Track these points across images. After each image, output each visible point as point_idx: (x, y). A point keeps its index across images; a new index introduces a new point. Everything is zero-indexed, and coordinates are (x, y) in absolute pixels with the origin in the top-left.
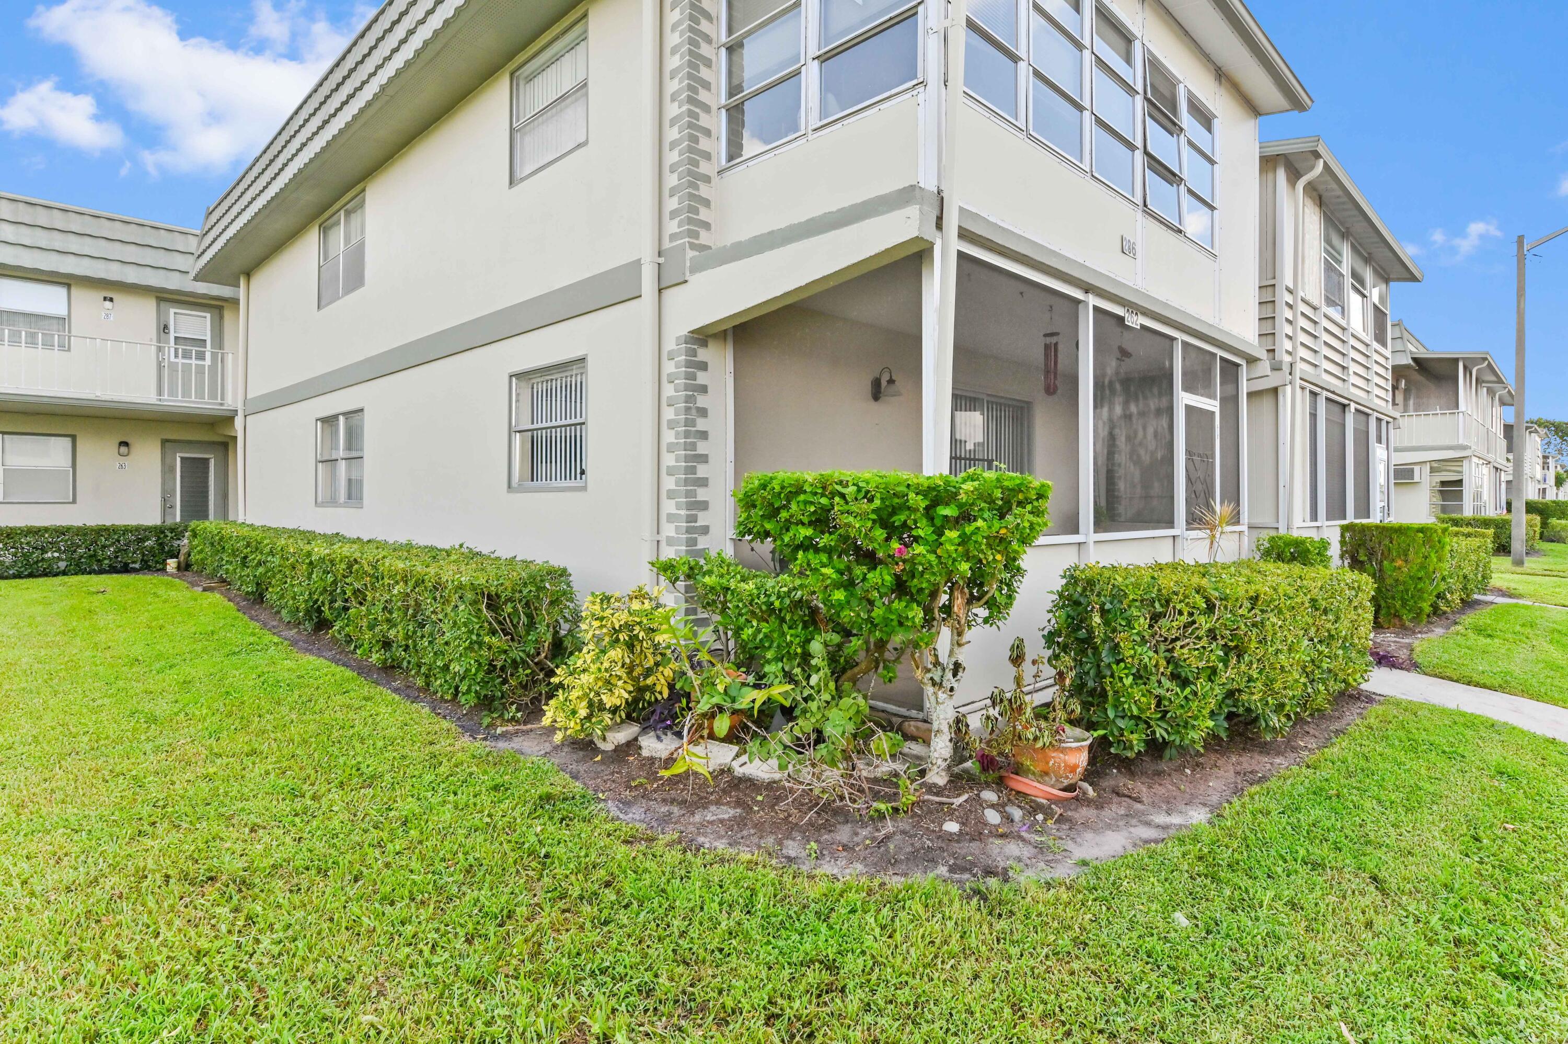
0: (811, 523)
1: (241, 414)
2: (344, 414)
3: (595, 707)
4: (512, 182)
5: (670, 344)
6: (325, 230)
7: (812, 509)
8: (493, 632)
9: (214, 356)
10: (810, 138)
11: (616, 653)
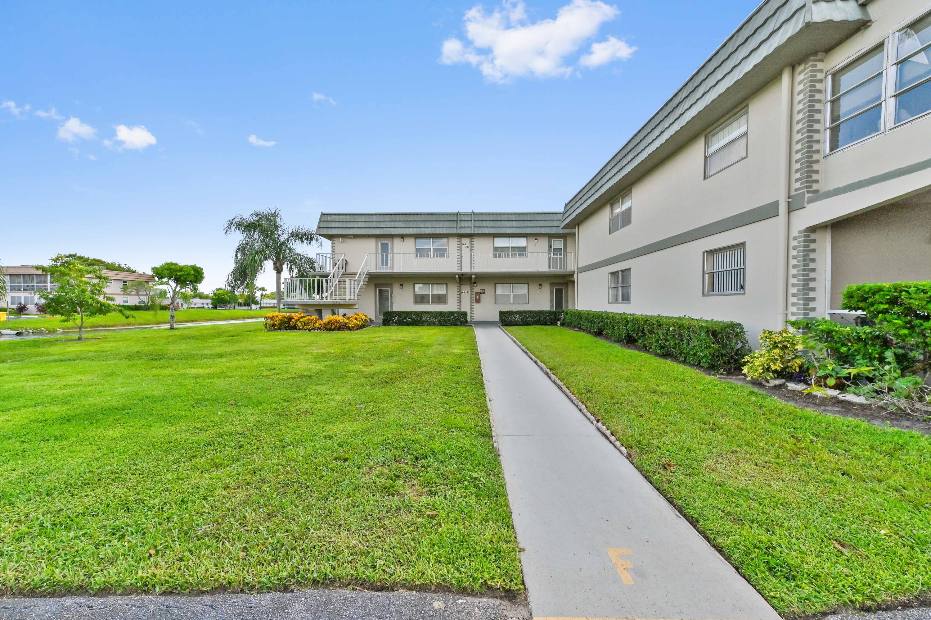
0: (887, 303)
1: (576, 273)
2: (621, 271)
3: (767, 369)
4: (705, 178)
5: (794, 233)
6: (612, 205)
7: (888, 297)
8: (714, 343)
9: (564, 254)
10: (887, 133)
11: (777, 351)
